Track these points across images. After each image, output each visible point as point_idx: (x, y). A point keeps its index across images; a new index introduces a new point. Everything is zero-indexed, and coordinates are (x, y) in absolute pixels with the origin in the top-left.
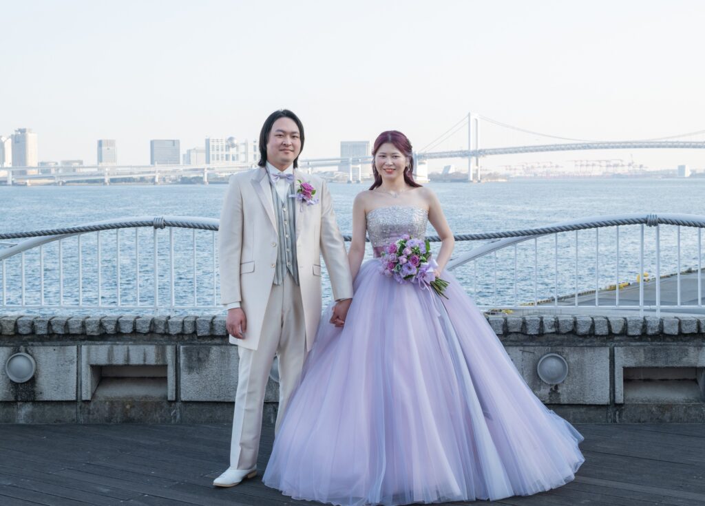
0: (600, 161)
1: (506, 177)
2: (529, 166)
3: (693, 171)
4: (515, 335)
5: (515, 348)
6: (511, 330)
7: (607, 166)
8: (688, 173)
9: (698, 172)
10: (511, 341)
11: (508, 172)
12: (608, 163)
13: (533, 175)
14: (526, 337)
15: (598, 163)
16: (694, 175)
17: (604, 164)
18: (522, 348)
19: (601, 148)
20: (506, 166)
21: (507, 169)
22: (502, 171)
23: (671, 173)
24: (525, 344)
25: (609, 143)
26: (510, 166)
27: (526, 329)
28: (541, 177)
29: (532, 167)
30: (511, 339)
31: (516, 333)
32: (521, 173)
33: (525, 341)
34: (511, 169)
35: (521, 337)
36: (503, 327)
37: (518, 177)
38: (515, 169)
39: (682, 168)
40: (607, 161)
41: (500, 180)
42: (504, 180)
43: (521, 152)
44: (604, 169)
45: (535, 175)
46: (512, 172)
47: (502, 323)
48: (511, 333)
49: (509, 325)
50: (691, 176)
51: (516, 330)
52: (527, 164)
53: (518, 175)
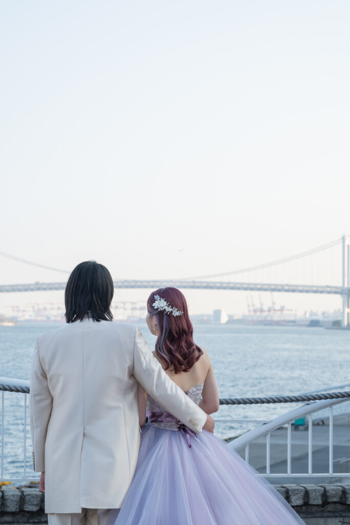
0: (124, 303)
1: (13, 319)
2: (41, 307)
3: (230, 317)
4: (333, 505)
5: (334, 519)
6: (331, 500)
7: (133, 309)
8: (224, 319)
9: (236, 318)
10: (329, 512)
11: (15, 314)
12: (134, 306)
13: (45, 319)
14: (344, 507)
15: (121, 305)
16: (231, 321)
17: (129, 306)
18: (341, 519)
19: (127, 287)
20: (13, 307)
21: (14, 311)
22: (8, 313)
23: (205, 318)
24: (343, 514)
25: (136, 282)
26: (17, 307)
27: (346, 498)
28: (55, 321)
29: (45, 309)
30: (328, 509)
31: (334, 503)
32: (31, 316)
33: (343, 511)
34: (18, 311)
35: (339, 507)
36: (322, 497)
37: (27, 321)
38: (24, 311)
39: (217, 313)
40: (132, 303)
41: (6, 324)
42: (11, 324)
43: (32, 290)
44: (129, 312)
45: (48, 318)
46: (20, 314)
47: (321, 492)
48: (329, 503)
49: (328, 494)
50: (229, 322)
51: (335, 500)
52: (38, 304)
53: (27, 317)
